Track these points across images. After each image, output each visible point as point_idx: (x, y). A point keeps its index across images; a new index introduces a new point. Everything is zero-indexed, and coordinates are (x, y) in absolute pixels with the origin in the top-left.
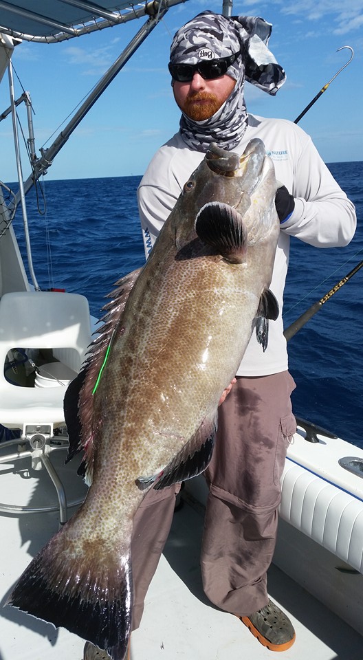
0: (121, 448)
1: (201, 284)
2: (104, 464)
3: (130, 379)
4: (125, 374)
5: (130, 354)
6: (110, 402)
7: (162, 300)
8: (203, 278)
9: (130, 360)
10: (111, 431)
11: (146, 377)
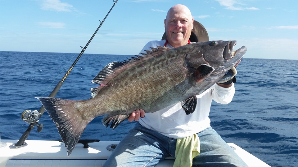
0: (111, 97)
1: (176, 78)
2: (102, 96)
3: (131, 82)
4: (131, 79)
5: (138, 76)
6: (120, 82)
7: (161, 70)
8: (178, 77)
9: (136, 77)
10: (113, 90)
11: (135, 87)
